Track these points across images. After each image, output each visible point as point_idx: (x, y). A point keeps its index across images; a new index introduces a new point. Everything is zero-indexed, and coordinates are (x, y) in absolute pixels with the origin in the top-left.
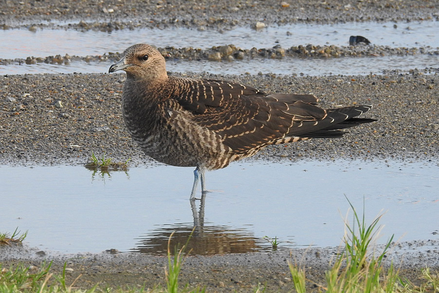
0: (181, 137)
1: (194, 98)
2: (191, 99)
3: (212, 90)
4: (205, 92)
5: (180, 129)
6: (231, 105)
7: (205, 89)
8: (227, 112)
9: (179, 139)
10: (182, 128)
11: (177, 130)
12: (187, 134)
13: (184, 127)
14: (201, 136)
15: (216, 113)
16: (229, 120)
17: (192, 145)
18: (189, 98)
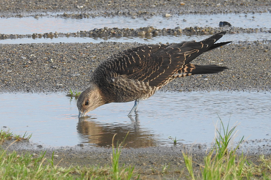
0: (125, 90)
1: (125, 67)
2: (123, 68)
3: (133, 58)
4: (129, 61)
5: (123, 86)
6: (146, 63)
7: (129, 59)
8: (145, 68)
9: (125, 91)
10: (123, 85)
11: (122, 87)
12: (128, 87)
13: (125, 84)
14: (135, 86)
15: (139, 70)
16: (147, 72)
17: (133, 92)
18: (122, 69)
